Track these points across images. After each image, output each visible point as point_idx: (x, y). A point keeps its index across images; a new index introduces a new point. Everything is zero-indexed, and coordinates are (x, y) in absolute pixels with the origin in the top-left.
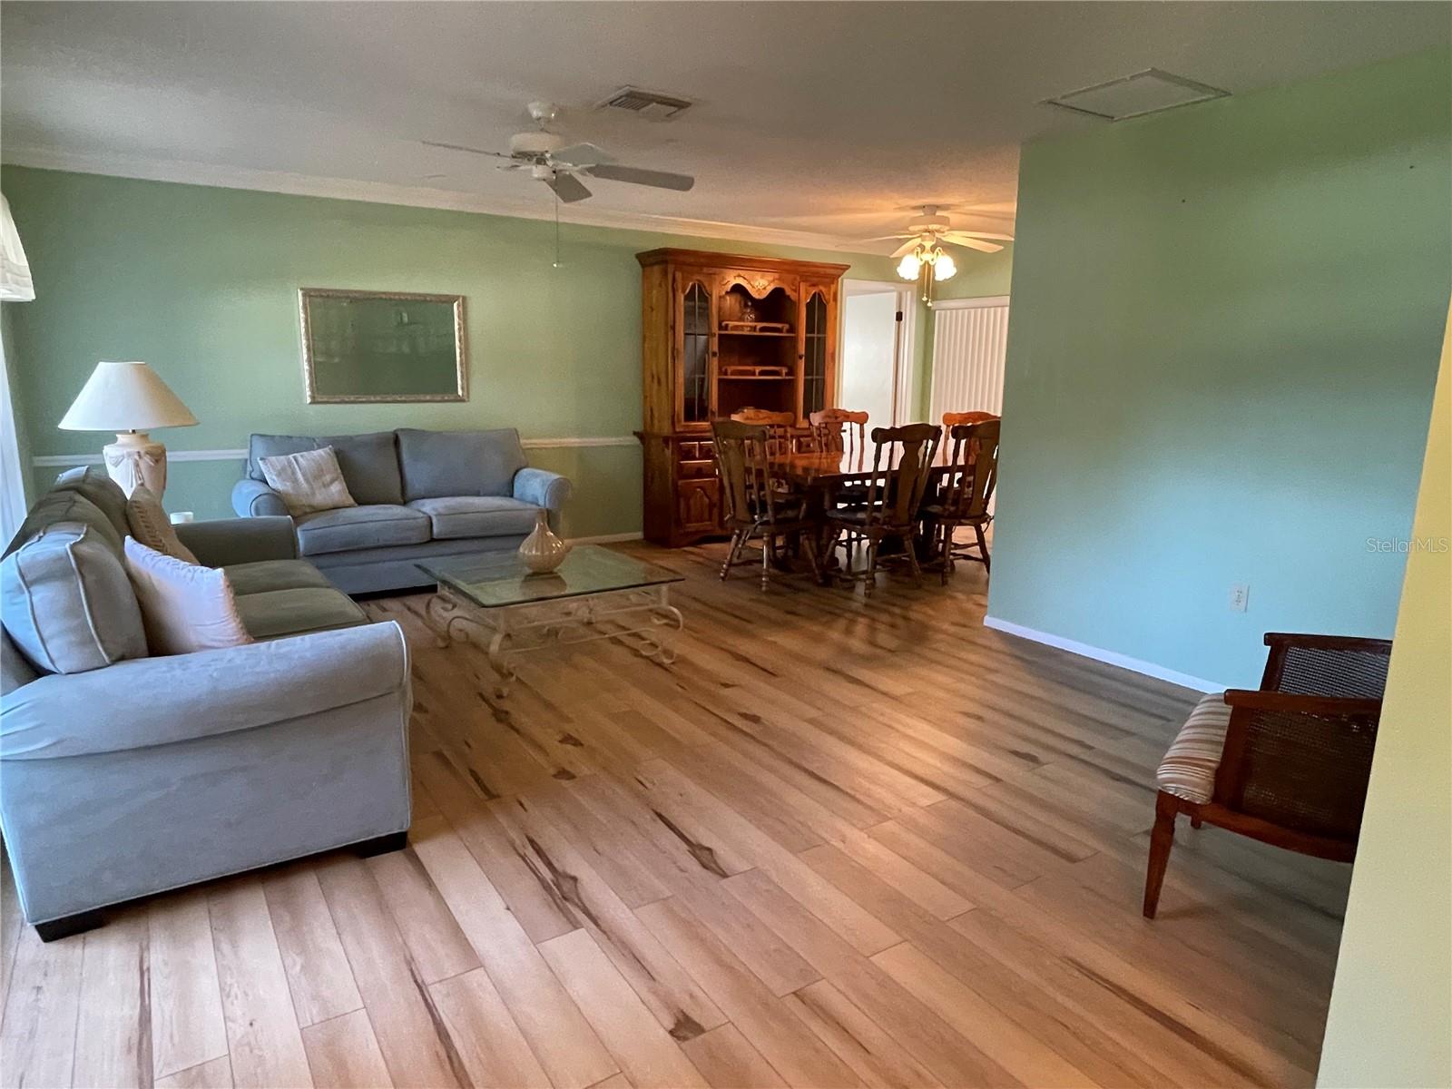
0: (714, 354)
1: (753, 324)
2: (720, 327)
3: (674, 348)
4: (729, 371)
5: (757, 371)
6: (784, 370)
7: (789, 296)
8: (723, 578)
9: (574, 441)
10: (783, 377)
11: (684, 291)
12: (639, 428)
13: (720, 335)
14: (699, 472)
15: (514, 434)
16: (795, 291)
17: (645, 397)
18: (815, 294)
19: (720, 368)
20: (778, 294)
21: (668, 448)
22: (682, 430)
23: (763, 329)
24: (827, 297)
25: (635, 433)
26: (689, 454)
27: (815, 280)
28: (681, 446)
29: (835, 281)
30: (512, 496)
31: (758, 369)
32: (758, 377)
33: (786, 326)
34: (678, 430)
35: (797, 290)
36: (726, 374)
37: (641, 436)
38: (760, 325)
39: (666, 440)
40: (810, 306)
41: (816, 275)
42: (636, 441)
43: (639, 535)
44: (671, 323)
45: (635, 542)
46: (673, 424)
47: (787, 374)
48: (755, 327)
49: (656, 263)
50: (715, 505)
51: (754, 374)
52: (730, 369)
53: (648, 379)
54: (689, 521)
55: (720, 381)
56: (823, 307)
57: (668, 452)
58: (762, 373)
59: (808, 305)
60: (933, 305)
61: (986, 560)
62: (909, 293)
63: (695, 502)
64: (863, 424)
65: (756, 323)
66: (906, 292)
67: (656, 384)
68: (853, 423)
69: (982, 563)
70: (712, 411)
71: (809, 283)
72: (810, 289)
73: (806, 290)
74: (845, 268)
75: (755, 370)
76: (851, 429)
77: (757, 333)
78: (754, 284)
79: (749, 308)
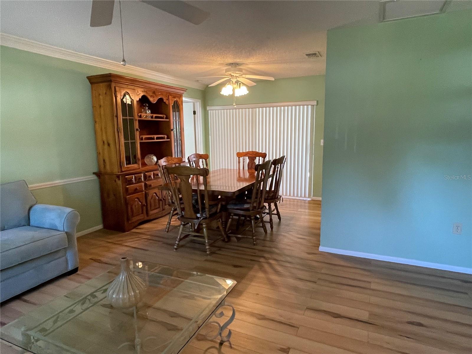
0: (137, 130)
2: (138, 117)
3: (117, 127)
5: (155, 138)
7: (165, 102)
8: (176, 249)
9: (58, 182)
10: (166, 140)
11: (120, 97)
12: (96, 170)
13: (139, 120)
14: (136, 191)
15: (23, 184)
18: (175, 101)
19: (140, 137)
20: (161, 100)
21: (119, 179)
22: (125, 170)
23: (156, 117)
24: (179, 103)
25: (94, 173)
26: (130, 182)
27: (175, 95)
28: (126, 178)
29: (181, 97)
30: (29, 225)
32: (156, 140)
33: (165, 116)
34: (123, 170)
35: (168, 99)
36: (143, 139)
37: (98, 174)
38: (154, 115)
40: (173, 106)
41: (174, 93)
42: (95, 177)
43: (100, 227)
44: (115, 115)
45: (99, 231)
46: (121, 167)
47: (167, 138)
48: (153, 116)
49: (102, 82)
50: (144, 205)
52: (144, 137)
53: (101, 144)
55: (140, 143)
56: (178, 107)
57: (120, 182)
58: (157, 138)
60: (208, 108)
61: (278, 214)
62: (198, 103)
63: (135, 206)
64: (206, 159)
65: (153, 115)
66: (197, 102)
67: (106, 146)
68: (203, 159)
69: (277, 216)
70: (138, 158)
71: (173, 96)
72: (173, 99)
73: (172, 99)
74: (185, 90)
75: (154, 137)
76: (203, 162)
77: (154, 119)
78: (151, 96)
79: (147, 107)
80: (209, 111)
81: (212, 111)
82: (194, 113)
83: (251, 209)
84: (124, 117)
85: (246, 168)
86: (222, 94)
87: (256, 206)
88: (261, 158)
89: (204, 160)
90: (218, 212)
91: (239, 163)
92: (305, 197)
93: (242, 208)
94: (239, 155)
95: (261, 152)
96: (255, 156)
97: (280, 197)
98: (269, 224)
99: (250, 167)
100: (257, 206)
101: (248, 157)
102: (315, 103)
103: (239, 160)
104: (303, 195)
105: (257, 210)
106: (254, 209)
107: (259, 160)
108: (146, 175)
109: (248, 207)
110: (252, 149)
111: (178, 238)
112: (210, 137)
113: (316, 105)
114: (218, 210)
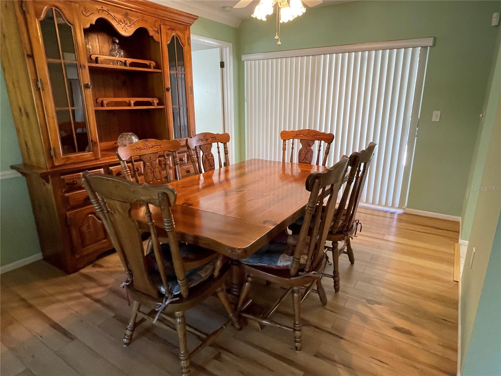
0: (87, 86)
1: (123, 59)
2: (90, 60)
3: (36, 80)
4: (105, 102)
5: (132, 102)
6: (156, 101)
7: (152, 37)
10: (156, 107)
11: (38, 15)
12: (19, 161)
13: (90, 68)
16: (157, 32)
17: (18, 131)
18: (173, 37)
19: (96, 101)
20: (141, 33)
21: (48, 182)
22: (62, 162)
23: (132, 64)
24: (183, 41)
25: (12, 167)
26: (73, 186)
27: (173, 25)
28: (63, 180)
29: (188, 29)
31: (133, 101)
32: (133, 107)
33: (153, 64)
34: (56, 164)
35: (159, 31)
36: (102, 105)
38: (129, 60)
39: (45, 176)
40: (170, 46)
41: (173, 20)
43: (39, 256)
46: (51, 158)
47: (158, 104)
48: (126, 62)
51: (129, 105)
52: (105, 100)
53: (17, 114)
54: (84, 245)
55: (97, 112)
56: (181, 49)
58: (136, 104)
59: (169, 46)
60: (244, 58)
61: (350, 253)
62: (228, 49)
63: (89, 227)
64: (226, 143)
65: (126, 59)
66: (226, 48)
67: (24, 117)
68: (219, 143)
69: (347, 255)
70: (92, 141)
71: (168, 27)
72: (169, 32)
73: (167, 33)
74: (195, 18)
75: (130, 102)
76: (218, 148)
77: (128, 68)
78: (119, 22)
79: (118, 44)
80: (245, 62)
81: (249, 62)
82: (222, 65)
83: (293, 271)
84: (50, 58)
85: (296, 160)
86: (254, 17)
87: (306, 264)
88: (323, 142)
89: (221, 145)
90: (215, 277)
91: (284, 149)
92: (393, 206)
93: (273, 266)
94: (285, 136)
95: (323, 131)
96: (313, 139)
97: (357, 224)
98: (332, 280)
99: (303, 157)
100: (309, 263)
101: (301, 140)
102: (429, 42)
103: (284, 145)
104: (390, 204)
105: (307, 275)
106: (300, 273)
107: (320, 146)
108: (111, 170)
109: (287, 266)
110: (310, 125)
111: (130, 324)
112: (246, 103)
113: (430, 47)
114: (216, 273)
